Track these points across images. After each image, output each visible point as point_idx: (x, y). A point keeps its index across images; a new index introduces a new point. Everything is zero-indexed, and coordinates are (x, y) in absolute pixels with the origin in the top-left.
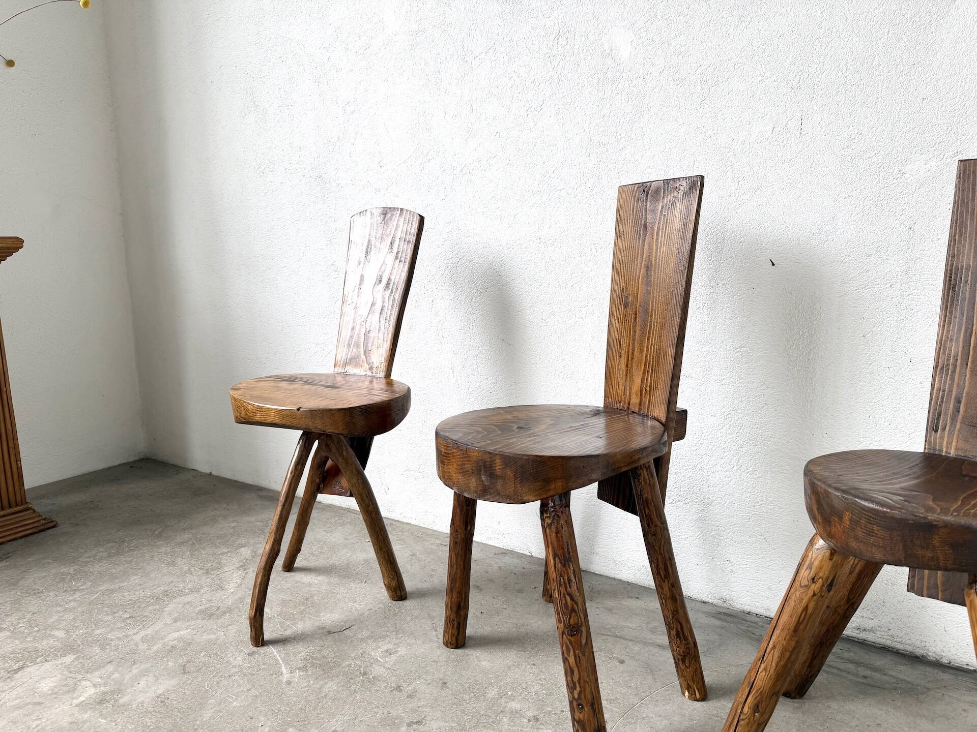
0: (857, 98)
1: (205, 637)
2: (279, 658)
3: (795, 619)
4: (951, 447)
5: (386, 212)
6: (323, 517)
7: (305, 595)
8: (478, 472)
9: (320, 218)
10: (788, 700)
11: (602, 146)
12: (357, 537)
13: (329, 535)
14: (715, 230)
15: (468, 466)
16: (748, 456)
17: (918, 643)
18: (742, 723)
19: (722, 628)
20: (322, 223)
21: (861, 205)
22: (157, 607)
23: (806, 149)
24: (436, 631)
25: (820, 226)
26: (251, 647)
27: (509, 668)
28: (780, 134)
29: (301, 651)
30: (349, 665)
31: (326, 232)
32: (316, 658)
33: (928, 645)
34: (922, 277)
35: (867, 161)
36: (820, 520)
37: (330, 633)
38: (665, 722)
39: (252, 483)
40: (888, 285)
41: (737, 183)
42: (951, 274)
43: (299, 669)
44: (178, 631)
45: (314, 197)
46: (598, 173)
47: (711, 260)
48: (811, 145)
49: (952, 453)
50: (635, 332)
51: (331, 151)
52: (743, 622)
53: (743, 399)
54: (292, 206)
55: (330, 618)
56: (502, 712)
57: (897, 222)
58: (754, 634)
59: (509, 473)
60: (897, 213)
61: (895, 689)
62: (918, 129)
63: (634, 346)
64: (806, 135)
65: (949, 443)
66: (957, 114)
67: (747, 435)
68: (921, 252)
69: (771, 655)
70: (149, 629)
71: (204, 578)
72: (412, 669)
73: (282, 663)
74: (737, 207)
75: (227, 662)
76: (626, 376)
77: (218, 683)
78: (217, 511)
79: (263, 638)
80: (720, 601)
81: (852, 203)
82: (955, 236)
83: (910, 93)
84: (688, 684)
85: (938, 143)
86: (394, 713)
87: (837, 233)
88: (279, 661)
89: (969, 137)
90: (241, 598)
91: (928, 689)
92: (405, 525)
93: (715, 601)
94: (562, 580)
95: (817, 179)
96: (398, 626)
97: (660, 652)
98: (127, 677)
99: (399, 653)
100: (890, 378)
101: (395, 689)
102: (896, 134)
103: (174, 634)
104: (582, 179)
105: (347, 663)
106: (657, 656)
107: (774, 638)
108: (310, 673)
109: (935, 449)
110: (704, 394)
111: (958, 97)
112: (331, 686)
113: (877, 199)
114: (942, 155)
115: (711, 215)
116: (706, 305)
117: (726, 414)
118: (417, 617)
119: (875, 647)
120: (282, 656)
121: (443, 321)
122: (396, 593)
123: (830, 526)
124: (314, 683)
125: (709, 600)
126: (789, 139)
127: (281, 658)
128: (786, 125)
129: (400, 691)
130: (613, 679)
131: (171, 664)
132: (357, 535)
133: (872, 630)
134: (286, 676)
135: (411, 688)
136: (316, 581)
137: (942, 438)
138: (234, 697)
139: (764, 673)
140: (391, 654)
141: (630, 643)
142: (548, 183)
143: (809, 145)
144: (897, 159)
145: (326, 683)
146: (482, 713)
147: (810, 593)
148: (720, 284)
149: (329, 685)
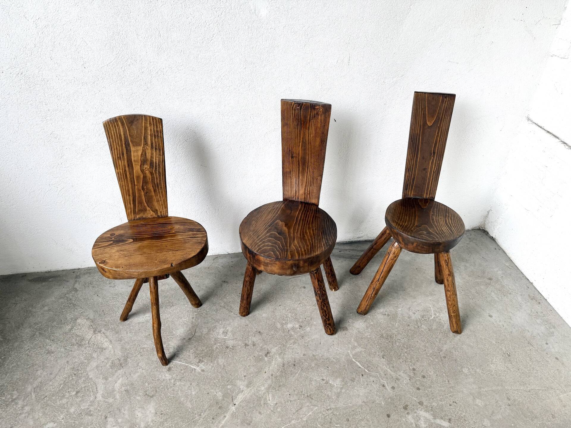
1: (135, 376)
2: (184, 364)
21: (369, 95)
22: (83, 379)
24: (232, 312)
25: (354, 104)
27: (274, 312)
28: (340, 64)
29: (189, 354)
30: (217, 348)
32: (199, 354)
37: (190, 339)
38: (335, 303)
41: (321, 86)
43: (199, 362)
44: (116, 382)
49: (412, 196)
56: (289, 331)
57: (381, 102)
60: (381, 98)
62: (391, 65)
65: (411, 193)
70: (99, 391)
71: (83, 349)
72: (242, 334)
73: (188, 365)
75: (164, 380)
77: (173, 391)
78: (18, 305)
81: (366, 95)
84: (334, 287)
85: (397, 72)
86: (256, 355)
87: (360, 107)
88: (186, 365)
89: (407, 69)
90: (122, 348)
96: (215, 319)
98: (127, 416)
99: (230, 331)
101: (245, 346)
103: (115, 385)
105: (215, 347)
108: (205, 361)
109: (405, 198)
112: (221, 361)
118: (217, 310)
124: (213, 364)
126: (344, 67)
127: (185, 363)
128: (343, 60)
129: (248, 345)
130: (308, 296)
131: (138, 398)
134: (198, 369)
135: (250, 342)
137: (409, 192)
138: (189, 391)
140: (227, 333)
143: (352, 69)
144: (383, 77)
145: (218, 361)
149: (220, 361)
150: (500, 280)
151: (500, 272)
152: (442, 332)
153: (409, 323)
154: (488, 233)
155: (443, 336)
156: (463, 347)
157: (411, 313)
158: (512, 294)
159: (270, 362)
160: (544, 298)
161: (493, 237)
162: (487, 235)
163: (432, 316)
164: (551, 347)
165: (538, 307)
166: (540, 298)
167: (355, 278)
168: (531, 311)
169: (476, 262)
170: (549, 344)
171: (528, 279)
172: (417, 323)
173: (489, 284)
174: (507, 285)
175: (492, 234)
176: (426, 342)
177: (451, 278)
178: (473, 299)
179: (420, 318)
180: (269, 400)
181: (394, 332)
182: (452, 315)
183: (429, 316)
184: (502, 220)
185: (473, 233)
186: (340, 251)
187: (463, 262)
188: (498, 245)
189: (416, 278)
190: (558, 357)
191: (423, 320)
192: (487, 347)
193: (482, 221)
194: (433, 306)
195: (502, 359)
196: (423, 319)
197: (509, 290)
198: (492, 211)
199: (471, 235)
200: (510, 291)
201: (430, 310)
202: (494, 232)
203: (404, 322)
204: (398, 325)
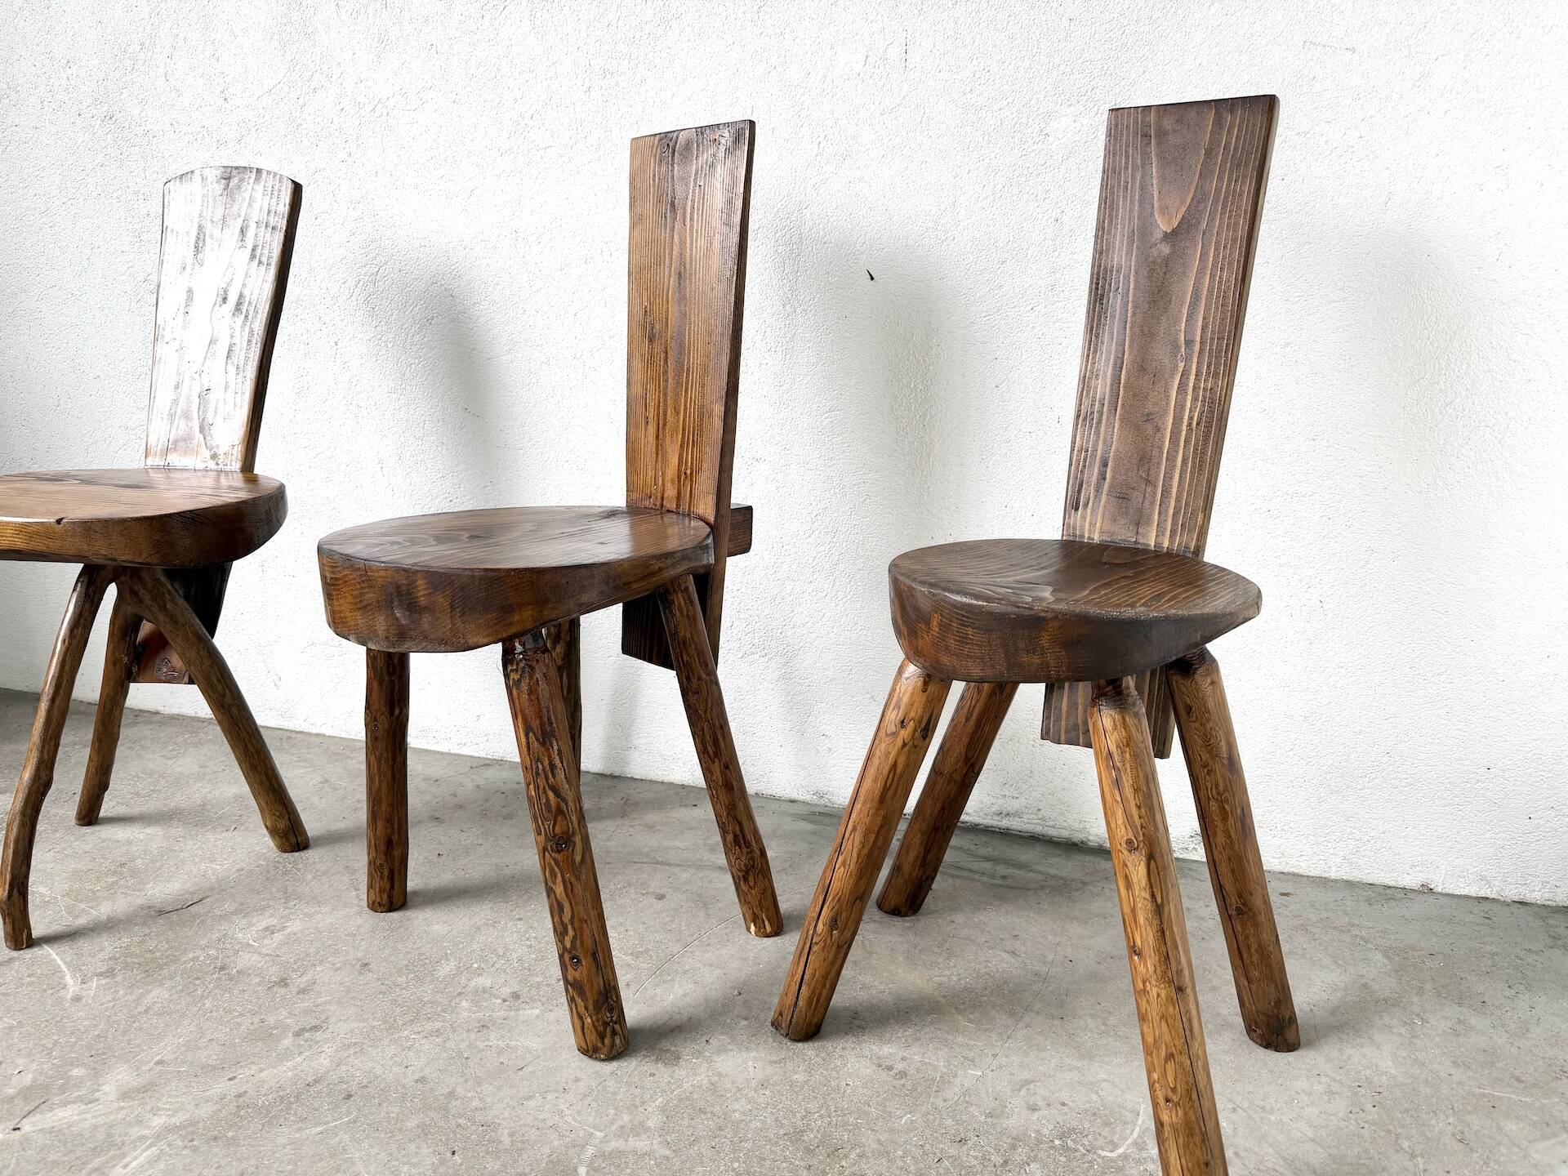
0: (981, 14)
2: (60, 962)
3: (880, 784)
4: (1095, 528)
5: (230, 176)
6: (161, 735)
7: (119, 859)
8: (389, 604)
9: (115, 195)
10: (896, 919)
11: (608, 76)
12: (223, 761)
13: (170, 762)
14: (788, 222)
15: (371, 596)
17: (1076, 825)
18: (815, 948)
19: (815, 833)
20: (120, 204)
21: (991, 184)
23: (914, 93)
24: (357, 890)
25: (936, 217)
26: (7, 951)
27: (478, 929)
28: (877, 67)
29: (107, 946)
30: (195, 958)
31: (129, 220)
32: (132, 955)
33: (1088, 826)
36: (906, 633)
37: (161, 913)
38: (717, 971)
39: (26, 689)
40: (1028, 308)
42: (1098, 279)
43: (100, 974)
45: (102, 155)
46: (604, 122)
48: (921, 87)
49: (1097, 538)
50: (667, 381)
51: (129, 69)
53: (837, 491)
54: (59, 172)
55: (163, 890)
56: (460, 994)
57: (1039, 210)
59: (441, 600)
60: (1039, 197)
61: (1042, 888)
63: (665, 405)
64: (913, 71)
67: (844, 545)
68: (1071, 256)
69: (850, 842)
72: (310, 951)
73: (66, 970)
74: (818, 184)
76: (657, 454)
79: (29, 934)
80: (815, 797)
82: (1104, 222)
83: (1053, 10)
84: (754, 913)
85: (1089, 90)
86: (272, 1020)
87: (959, 228)
88: (60, 967)
91: (1085, 884)
92: (314, 738)
93: (808, 797)
94: (540, 767)
96: (290, 891)
97: (720, 877)
99: (288, 930)
100: (1032, 448)
101: (276, 984)
102: (1035, 74)
104: (579, 130)
105: (191, 956)
107: (853, 816)
108: (119, 978)
109: (1075, 535)
112: (158, 995)
114: (1096, 108)
115: (781, 198)
118: (324, 873)
119: (1021, 837)
120: (68, 960)
121: (357, 378)
122: (287, 840)
123: (916, 638)
124: (126, 994)
125: (800, 797)
126: (889, 76)
127: (65, 962)
128: (885, 52)
129: (286, 985)
130: (644, 923)
132: (224, 758)
133: (1017, 814)
134: (71, 990)
135: (304, 979)
136: (142, 837)
137: (1084, 518)
139: (842, 868)
140: (273, 933)
141: (676, 870)
142: (523, 136)
143: (918, 85)
144: (1036, 113)
145: (149, 992)
146: (426, 999)
147: (899, 743)
148: (799, 310)
149: (154, 993)
153: (971, 1134)
157: (1016, 1102)
159: (286, 1055)
167: (881, 923)
169: (1539, 1024)
172: (1013, 1147)
177: (1142, 869)
178: (1413, 1157)
179: (1045, 1132)
180: (126, 1166)
181: (870, 1141)
182: (1165, 1118)
196: (1057, 1142)
203: (949, 1122)
204: (913, 1122)
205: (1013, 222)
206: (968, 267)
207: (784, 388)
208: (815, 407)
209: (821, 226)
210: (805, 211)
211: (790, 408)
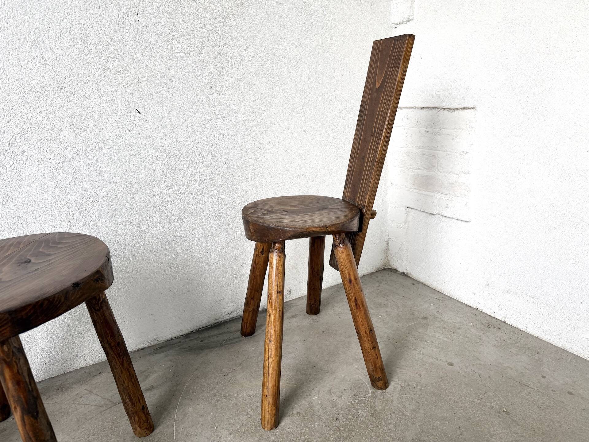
0: (168, 2)
16: (150, 243)
19: (167, 356)
21: (184, 73)
23: (144, 32)
25: (163, 86)
28: (124, 20)
34: (222, 115)
35: (182, 44)
40: (207, 122)
41: (100, 53)
47: (93, 111)
48: (147, 30)
52: (173, 346)
53: (139, 207)
57: (204, 83)
58: (185, 348)
60: (203, 78)
62: (205, 27)
64: (142, 23)
66: (222, 21)
67: (147, 230)
74: (104, 71)
80: (151, 343)
81: (179, 71)
83: (197, 4)
85: (216, 37)
87: (174, 90)
89: (229, 35)
95: (155, 54)
97: (152, 393)
100: (218, 175)
102: (194, 29)
106: (152, 397)
110: (110, 211)
111: (220, 11)
113: (191, 69)
114: (219, 44)
116: (97, 146)
117: (130, 221)
125: (145, 346)
126: (131, 24)
128: (127, 13)
133: (234, 311)
143: (146, 30)
144: (197, 45)
150: (437, 316)
151: (432, 308)
152: (394, 411)
153: (337, 416)
154: (396, 270)
155: (398, 418)
156: (435, 424)
157: (334, 398)
158: (462, 328)
160: (502, 322)
161: (404, 273)
162: (396, 273)
163: (368, 392)
164: (552, 380)
165: (502, 334)
166: (496, 323)
168: (497, 340)
169: (398, 304)
170: (546, 376)
171: (469, 306)
172: (350, 411)
173: (428, 325)
174: (449, 320)
175: (401, 270)
176: (375, 437)
178: (415, 349)
179: (350, 400)
183: (364, 393)
184: (407, 244)
185: (379, 275)
186: (202, 341)
187: (381, 308)
188: (414, 280)
189: (326, 345)
190: (570, 390)
191: (357, 403)
192: (471, 411)
193: (384, 257)
194: (365, 377)
195: (501, 423)
196: (356, 401)
197: (455, 324)
198: (391, 239)
199: (377, 277)
200: (457, 325)
201: (363, 384)
202: (403, 264)
203: (327, 417)
204: (319, 425)
205: (195, 88)
206: (180, 106)
207: (103, 165)
208: (121, 172)
209: (109, 90)
210: (99, 83)
211: (108, 175)
